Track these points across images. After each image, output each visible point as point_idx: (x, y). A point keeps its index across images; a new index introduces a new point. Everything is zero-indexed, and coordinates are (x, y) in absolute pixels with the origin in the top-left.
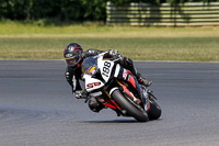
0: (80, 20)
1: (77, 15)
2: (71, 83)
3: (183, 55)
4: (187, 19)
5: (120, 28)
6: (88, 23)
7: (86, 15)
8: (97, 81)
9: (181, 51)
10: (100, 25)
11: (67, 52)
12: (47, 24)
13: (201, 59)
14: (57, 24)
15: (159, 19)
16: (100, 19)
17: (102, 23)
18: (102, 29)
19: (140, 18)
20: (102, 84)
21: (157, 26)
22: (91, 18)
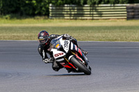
0: (33, 15)
1: (31, 12)
2: (42, 55)
3: (98, 37)
4: (100, 14)
5: (58, 20)
6: (38, 17)
7: (36, 12)
8: (61, 52)
9: (96, 35)
10: (45, 19)
11: (40, 36)
12: (12, 18)
13: (109, 40)
14: (18, 18)
15: (82, 15)
16: (45, 15)
17: (46, 17)
18: (47, 21)
19: (71, 14)
20: (64, 54)
21: (81, 19)
22: (40, 14)
